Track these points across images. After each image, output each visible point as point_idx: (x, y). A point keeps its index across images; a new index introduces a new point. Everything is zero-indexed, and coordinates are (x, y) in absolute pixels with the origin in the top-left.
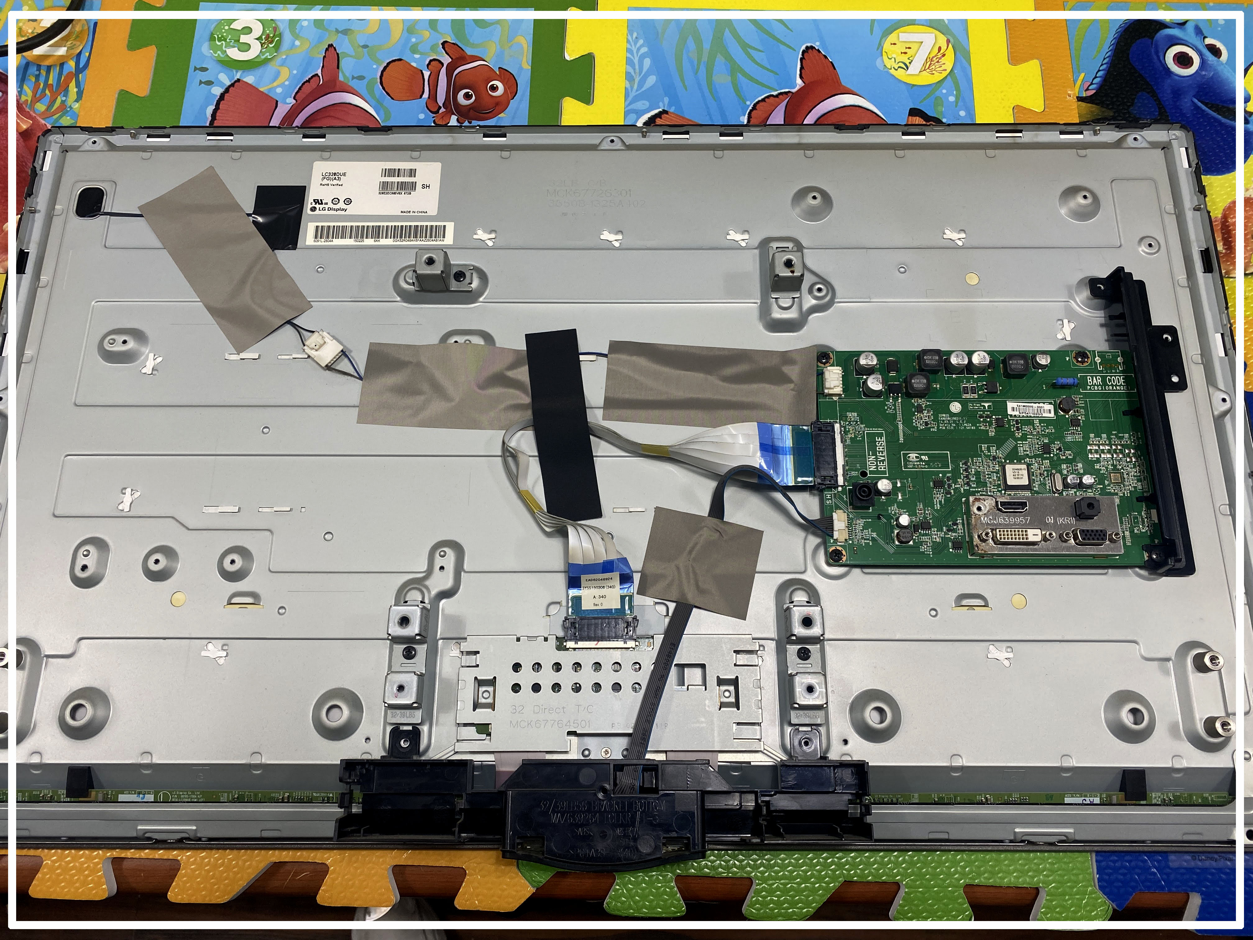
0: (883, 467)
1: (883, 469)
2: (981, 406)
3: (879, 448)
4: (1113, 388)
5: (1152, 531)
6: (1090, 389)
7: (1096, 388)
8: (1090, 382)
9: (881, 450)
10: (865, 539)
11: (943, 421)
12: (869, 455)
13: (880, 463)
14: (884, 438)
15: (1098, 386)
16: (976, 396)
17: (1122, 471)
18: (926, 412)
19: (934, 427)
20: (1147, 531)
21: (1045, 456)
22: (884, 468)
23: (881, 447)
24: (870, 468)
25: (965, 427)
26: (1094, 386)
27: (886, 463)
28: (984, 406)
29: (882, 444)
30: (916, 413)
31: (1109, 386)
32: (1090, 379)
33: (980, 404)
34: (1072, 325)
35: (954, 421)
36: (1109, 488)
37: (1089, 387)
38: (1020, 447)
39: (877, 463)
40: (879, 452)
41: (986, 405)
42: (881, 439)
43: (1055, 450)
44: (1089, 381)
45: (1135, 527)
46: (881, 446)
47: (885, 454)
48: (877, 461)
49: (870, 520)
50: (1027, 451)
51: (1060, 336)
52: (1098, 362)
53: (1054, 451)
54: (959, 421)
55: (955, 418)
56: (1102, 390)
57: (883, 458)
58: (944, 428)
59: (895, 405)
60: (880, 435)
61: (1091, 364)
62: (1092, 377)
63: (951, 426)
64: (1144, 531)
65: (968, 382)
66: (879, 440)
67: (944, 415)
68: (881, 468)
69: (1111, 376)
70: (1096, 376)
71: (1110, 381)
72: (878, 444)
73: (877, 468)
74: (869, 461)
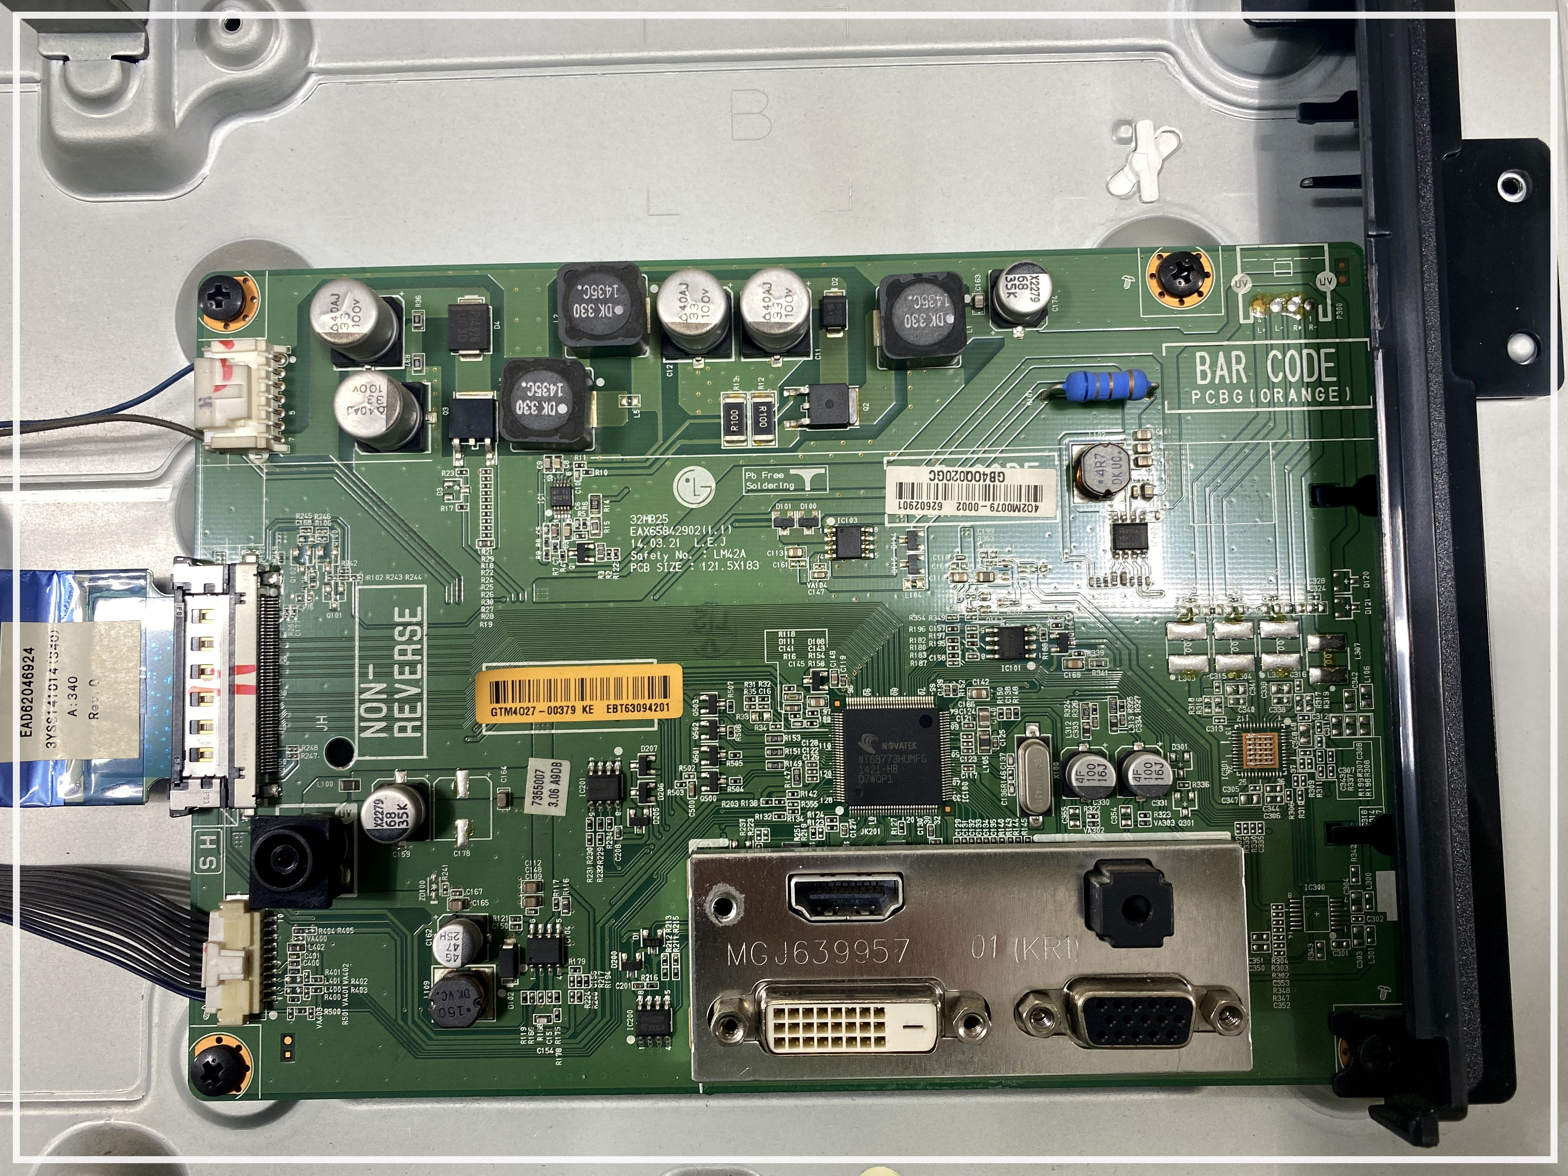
0: (409, 725)
1: (409, 734)
2: (789, 478)
3: (403, 652)
4: (1286, 396)
5: (1371, 955)
6: (1202, 403)
7: (1224, 395)
8: (1204, 375)
9: (409, 657)
10: (327, 1004)
11: (646, 539)
12: (364, 675)
13: (401, 710)
14: (422, 614)
15: (1231, 388)
16: (772, 440)
17: (1287, 721)
18: (586, 504)
19: (609, 566)
20: (1352, 954)
21: (1006, 668)
22: (415, 729)
23: (410, 648)
24: (362, 729)
25: (723, 561)
26: (1217, 388)
27: (422, 709)
28: (799, 479)
29: (413, 633)
30: (549, 513)
31: (1271, 386)
32: (1203, 362)
33: (786, 472)
34: (1169, 144)
35: (686, 543)
36: (1232, 789)
37: (1195, 395)
38: (916, 635)
39: (390, 709)
40: (402, 664)
41: (807, 474)
42: (413, 614)
43: (1045, 647)
44: (1199, 368)
45: (1312, 938)
46: (410, 641)
47: (422, 672)
48: (389, 702)
49: (350, 930)
50: (943, 651)
51: (1122, 185)
52: (1241, 292)
53: (1039, 650)
54: (702, 539)
55: (688, 530)
56: (1246, 403)
57: (415, 691)
58: (647, 568)
59: (472, 482)
60: (411, 600)
61: (1212, 304)
62: (1213, 352)
63: (672, 558)
64: (1342, 953)
65: (748, 385)
66: (407, 619)
67: (650, 518)
68: (403, 729)
69: (1284, 349)
70: (1228, 351)
71: (1278, 366)
72: (401, 634)
73: (388, 729)
74: (362, 701)
